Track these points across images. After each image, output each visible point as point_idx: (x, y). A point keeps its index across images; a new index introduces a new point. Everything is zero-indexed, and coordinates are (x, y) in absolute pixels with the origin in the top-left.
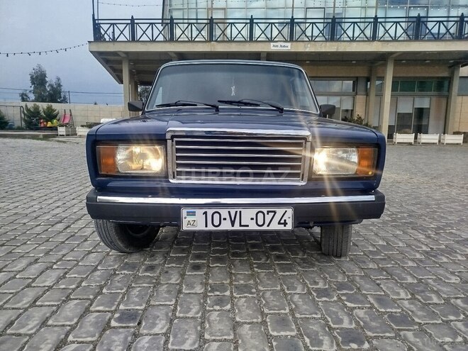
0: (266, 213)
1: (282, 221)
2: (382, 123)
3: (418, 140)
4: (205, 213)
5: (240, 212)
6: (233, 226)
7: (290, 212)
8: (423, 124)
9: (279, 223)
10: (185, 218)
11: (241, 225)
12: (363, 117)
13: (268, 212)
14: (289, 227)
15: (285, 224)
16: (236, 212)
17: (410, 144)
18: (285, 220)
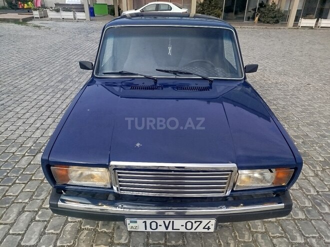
0: (194, 222)
1: (207, 227)
2: (292, 8)
3: (318, 25)
4: (145, 222)
5: (173, 222)
6: (167, 229)
7: (213, 221)
8: (325, 7)
9: (204, 228)
10: (129, 224)
11: (173, 229)
12: (277, 3)
13: (195, 222)
14: (212, 230)
15: (209, 228)
16: (170, 222)
17: (311, 28)
18: (209, 227)
